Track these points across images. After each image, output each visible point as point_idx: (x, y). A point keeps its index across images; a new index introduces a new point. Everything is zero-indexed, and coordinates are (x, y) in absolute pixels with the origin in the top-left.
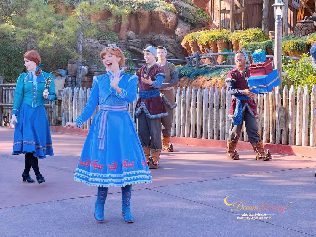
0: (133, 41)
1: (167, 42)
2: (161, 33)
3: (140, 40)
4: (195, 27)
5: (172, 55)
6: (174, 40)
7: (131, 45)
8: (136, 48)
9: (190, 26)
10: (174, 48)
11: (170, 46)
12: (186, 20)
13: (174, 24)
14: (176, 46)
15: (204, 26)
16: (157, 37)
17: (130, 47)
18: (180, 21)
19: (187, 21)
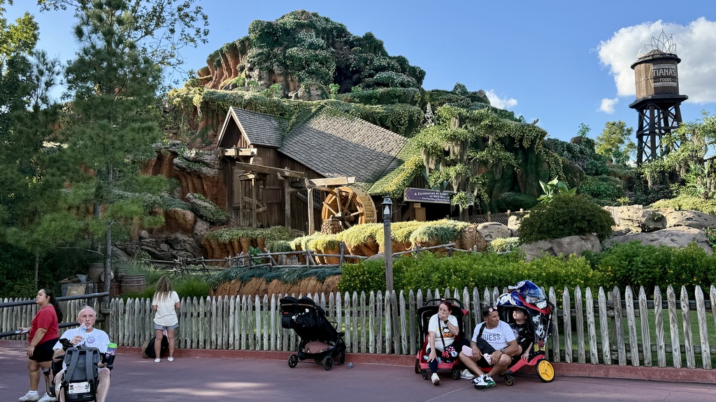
0: (147, 240)
1: (184, 242)
2: (177, 231)
3: (155, 240)
4: (215, 225)
5: (190, 254)
6: (192, 239)
7: (144, 245)
8: (149, 249)
9: (209, 224)
10: (193, 247)
11: (188, 245)
12: (204, 218)
13: (192, 222)
14: (194, 244)
15: (223, 224)
16: (173, 236)
17: (143, 247)
18: (198, 219)
19: (206, 220)
